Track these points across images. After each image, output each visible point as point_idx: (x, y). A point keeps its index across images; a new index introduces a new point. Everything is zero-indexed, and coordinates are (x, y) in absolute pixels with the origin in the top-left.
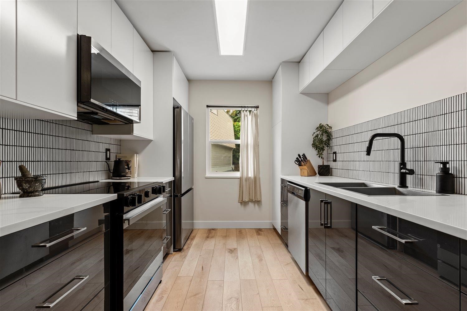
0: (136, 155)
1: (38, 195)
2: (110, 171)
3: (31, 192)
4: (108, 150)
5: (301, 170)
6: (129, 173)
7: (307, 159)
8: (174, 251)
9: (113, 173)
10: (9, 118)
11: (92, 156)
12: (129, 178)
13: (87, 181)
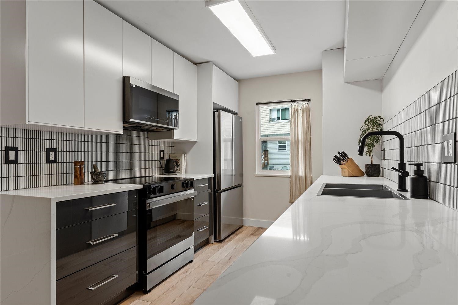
0: (183, 155)
1: (101, 184)
2: (162, 168)
3: (98, 181)
4: (161, 151)
5: (342, 169)
6: (178, 170)
7: (348, 157)
8: (214, 242)
9: (165, 170)
10: (91, 135)
11: (148, 157)
12: (176, 174)
13: (144, 175)
